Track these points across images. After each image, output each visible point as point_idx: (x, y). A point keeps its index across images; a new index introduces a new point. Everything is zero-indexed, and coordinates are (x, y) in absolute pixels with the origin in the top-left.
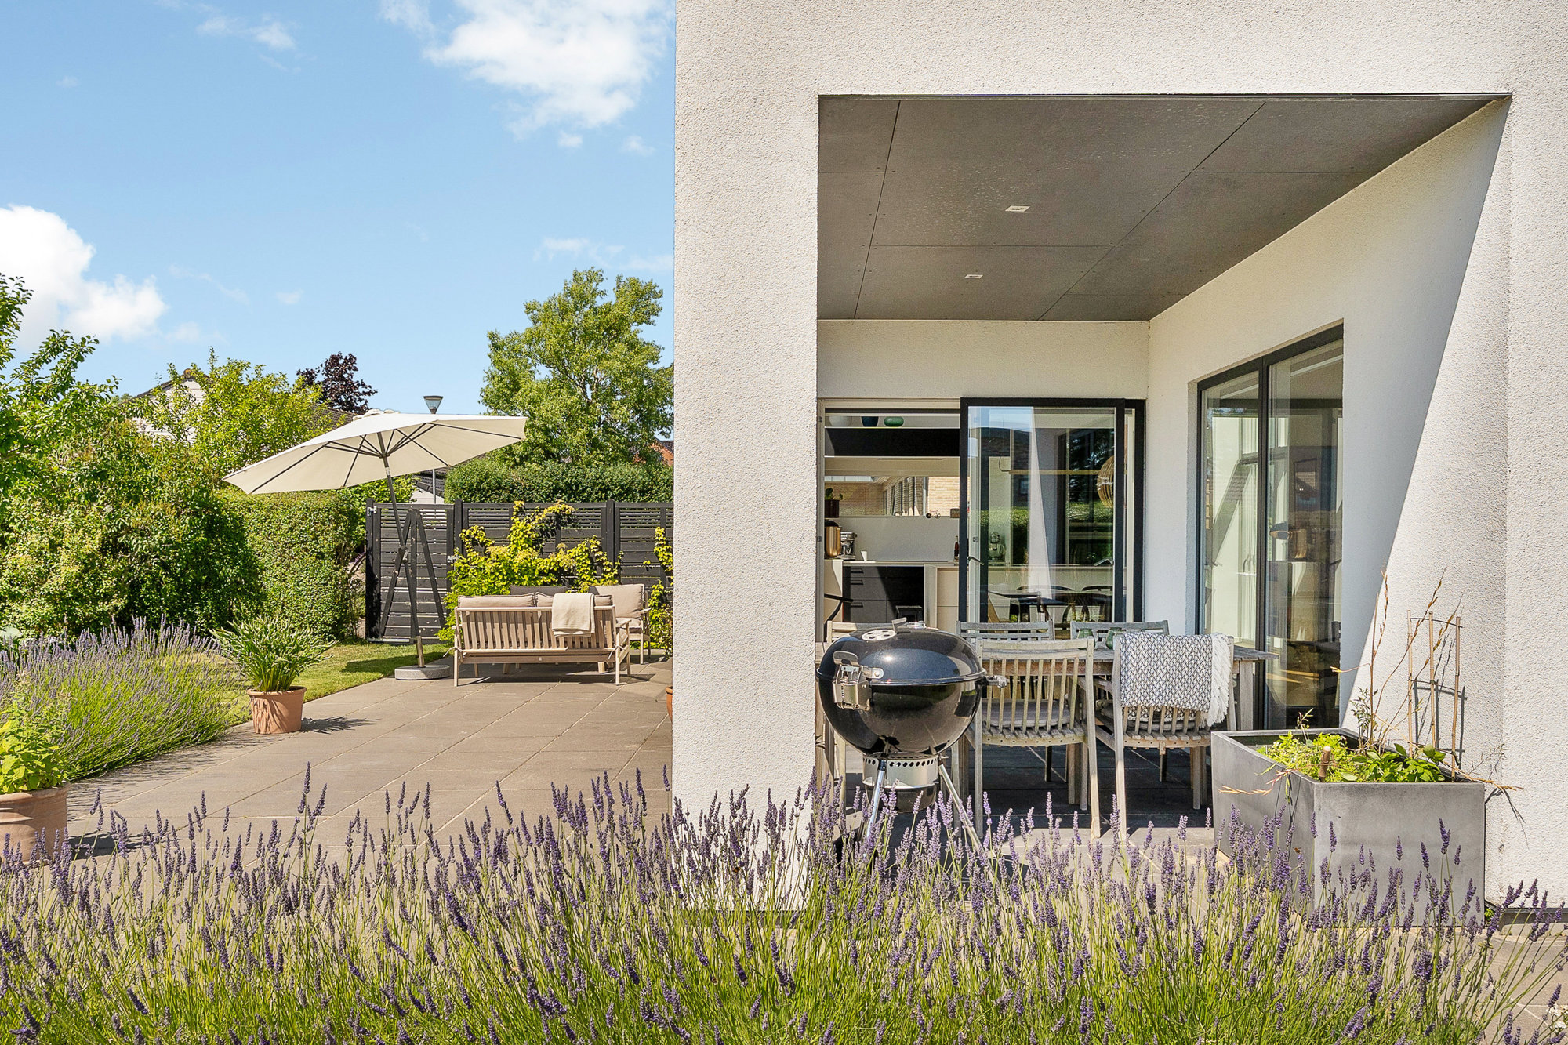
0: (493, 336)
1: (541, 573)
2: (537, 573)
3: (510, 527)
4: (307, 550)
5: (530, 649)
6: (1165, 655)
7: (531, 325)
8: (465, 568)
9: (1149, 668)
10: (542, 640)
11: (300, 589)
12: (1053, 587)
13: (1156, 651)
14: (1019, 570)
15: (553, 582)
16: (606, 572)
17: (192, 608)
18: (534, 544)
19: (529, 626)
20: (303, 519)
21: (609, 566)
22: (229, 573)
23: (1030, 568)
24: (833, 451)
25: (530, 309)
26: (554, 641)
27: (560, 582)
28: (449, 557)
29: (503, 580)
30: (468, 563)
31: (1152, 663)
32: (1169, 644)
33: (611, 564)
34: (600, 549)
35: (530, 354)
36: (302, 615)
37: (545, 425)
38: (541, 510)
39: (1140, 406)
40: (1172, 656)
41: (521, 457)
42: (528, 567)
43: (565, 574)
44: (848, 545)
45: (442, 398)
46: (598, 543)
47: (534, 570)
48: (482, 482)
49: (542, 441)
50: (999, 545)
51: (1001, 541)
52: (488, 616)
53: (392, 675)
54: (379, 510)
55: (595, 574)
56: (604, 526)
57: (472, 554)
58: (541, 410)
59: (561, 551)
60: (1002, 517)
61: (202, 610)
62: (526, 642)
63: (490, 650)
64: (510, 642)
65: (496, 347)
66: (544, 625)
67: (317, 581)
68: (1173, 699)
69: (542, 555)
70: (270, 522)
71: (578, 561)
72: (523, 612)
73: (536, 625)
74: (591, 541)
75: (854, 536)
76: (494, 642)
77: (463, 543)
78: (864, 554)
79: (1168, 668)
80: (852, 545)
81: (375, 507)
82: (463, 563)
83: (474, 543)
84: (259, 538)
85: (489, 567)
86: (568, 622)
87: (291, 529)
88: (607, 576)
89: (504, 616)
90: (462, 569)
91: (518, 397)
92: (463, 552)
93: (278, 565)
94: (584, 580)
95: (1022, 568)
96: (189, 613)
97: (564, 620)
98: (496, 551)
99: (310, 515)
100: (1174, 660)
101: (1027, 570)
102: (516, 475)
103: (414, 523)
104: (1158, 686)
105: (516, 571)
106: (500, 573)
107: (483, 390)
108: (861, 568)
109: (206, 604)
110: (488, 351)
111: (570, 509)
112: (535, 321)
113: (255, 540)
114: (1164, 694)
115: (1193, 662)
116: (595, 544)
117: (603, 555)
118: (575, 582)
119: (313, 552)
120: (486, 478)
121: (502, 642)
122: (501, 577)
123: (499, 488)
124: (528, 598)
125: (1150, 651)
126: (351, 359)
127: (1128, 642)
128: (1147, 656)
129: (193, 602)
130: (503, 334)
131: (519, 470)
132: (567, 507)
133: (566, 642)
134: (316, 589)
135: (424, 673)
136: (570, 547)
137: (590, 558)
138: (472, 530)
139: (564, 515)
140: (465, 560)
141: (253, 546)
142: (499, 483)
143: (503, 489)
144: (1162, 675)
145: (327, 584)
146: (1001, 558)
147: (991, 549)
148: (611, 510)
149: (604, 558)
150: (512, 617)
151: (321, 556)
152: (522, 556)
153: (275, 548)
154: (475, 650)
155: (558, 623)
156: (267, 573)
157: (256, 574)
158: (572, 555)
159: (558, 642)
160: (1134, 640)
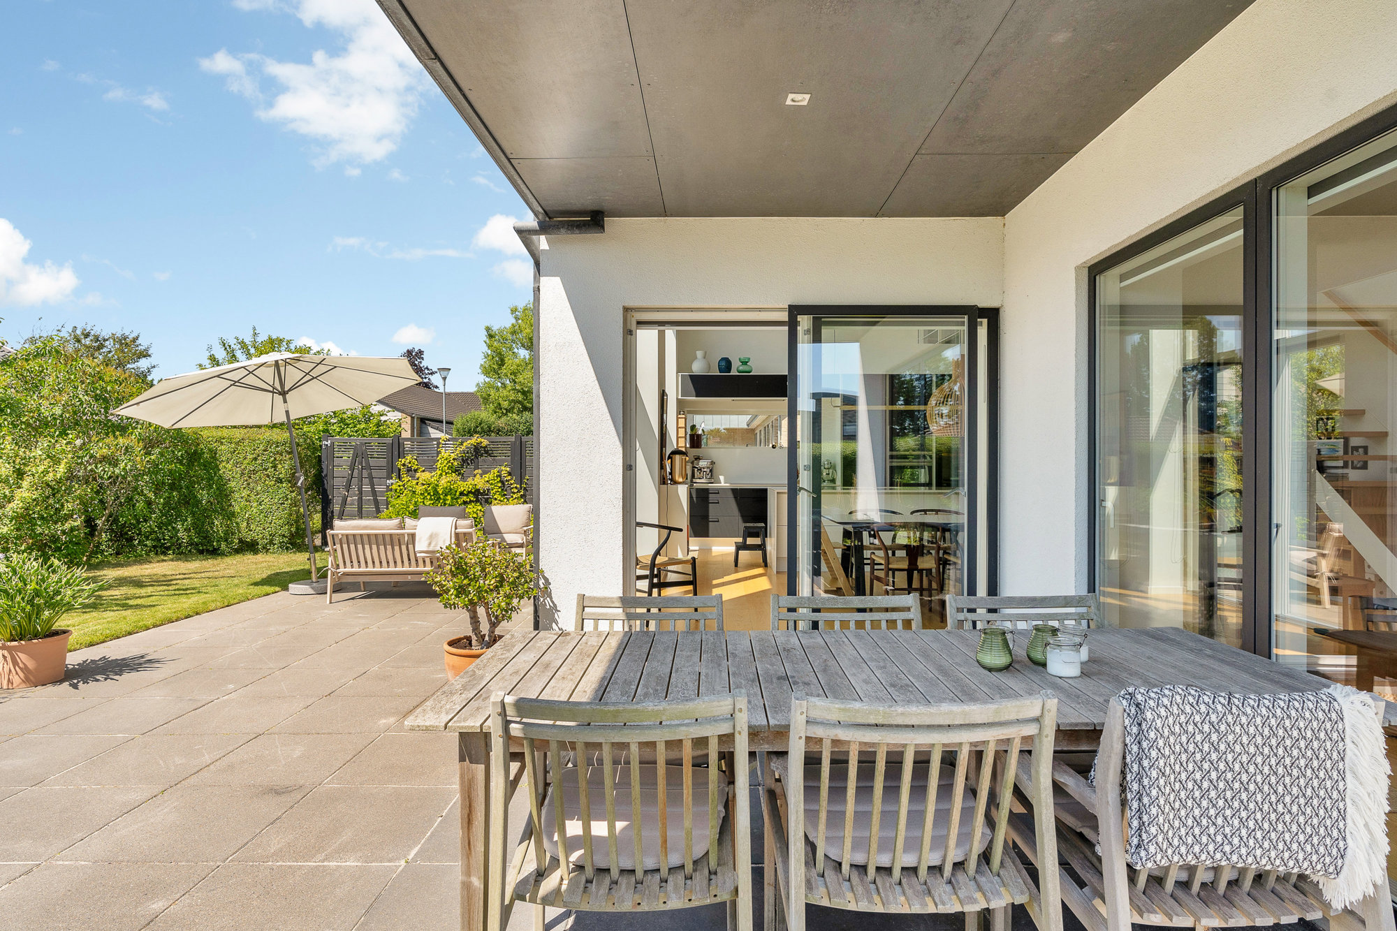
0: (488, 329)
1: (462, 494)
2: (458, 494)
3: (438, 457)
4: (268, 476)
5: (399, 569)
6: (1238, 748)
7: (514, 321)
8: (401, 490)
9: (1198, 776)
10: (409, 560)
11: (262, 507)
12: (881, 511)
13: (1214, 737)
14: (848, 493)
15: (471, 501)
16: (514, 493)
17: (175, 523)
18: (457, 471)
19: (397, 548)
20: (265, 451)
21: (516, 488)
22: (204, 496)
23: (859, 491)
24: (694, 393)
25: (514, 311)
26: (420, 562)
27: (477, 501)
28: (388, 481)
29: (431, 499)
30: (404, 485)
31: (1206, 766)
32: (1244, 720)
33: (518, 486)
34: (510, 474)
35: (513, 341)
36: (264, 529)
37: (522, 389)
38: (462, 444)
39: (993, 315)
40: (1252, 750)
41: (506, 409)
42: (451, 489)
43: (482, 494)
44: (709, 470)
45: (450, 369)
46: (508, 469)
47: (456, 491)
48: (477, 427)
49: (520, 399)
50: (831, 471)
51: (832, 467)
52: (358, 539)
53: (286, 589)
54: (333, 444)
55: (505, 495)
56: (513, 456)
57: (406, 478)
58: (520, 378)
59: (478, 476)
60: (833, 448)
61: (183, 525)
62: (395, 562)
63: (363, 569)
64: (381, 562)
65: (491, 336)
66: (411, 547)
67: (276, 501)
68: (1259, 852)
69: (464, 479)
70: (238, 453)
71: (491, 484)
72: (391, 535)
73: (404, 547)
74: (503, 468)
75: (713, 463)
76: (366, 562)
77: (400, 470)
78: (722, 478)
79: (1244, 777)
80: (711, 471)
81: (329, 441)
82: (399, 486)
83: (409, 470)
84: (229, 466)
85: (419, 489)
86: (430, 544)
87: (255, 459)
88: (514, 496)
89: (373, 539)
90: (398, 491)
91: (504, 370)
92: (399, 477)
93: (244, 488)
94: (496, 499)
95: (852, 491)
96: (173, 528)
97: (427, 542)
98: (424, 476)
99: (270, 447)
100: (1259, 760)
101: (856, 493)
102: (502, 422)
103: (360, 454)
104: (1220, 821)
105: (440, 492)
106: (429, 494)
107: (481, 365)
108: (718, 490)
109: (187, 520)
110: (485, 338)
111: (485, 442)
112: (517, 318)
113: (227, 469)
114: (1236, 841)
115: (1302, 762)
116: (505, 470)
117: (512, 479)
118: (490, 500)
119: (273, 477)
120: (480, 424)
121: (373, 562)
122: (429, 497)
123: (490, 431)
124: (396, 522)
125: (1199, 738)
126: (421, 352)
127: (1149, 715)
128: (1191, 748)
129: (176, 518)
130: (495, 328)
131: (504, 419)
132: (483, 440)
133: (432, 562)
134: (274, 507)
135: (312, 588)
136: (485, 473)
137: (502, 482)
138: (407, 459)
139: (481, 447)
140: (401, 483)
141: (224, 472)
142: (489, 427)
143: (492, 432)
144: (1229, 794)
145: (284, 504)
146: (833, 481)
147: (824, 474)
148: (518, 442)
149: (512, 482)
150: (380, 539)
151: (280, 481)
152: (444, 482)
153: (243, 474)
154: (348, 569)
155: (421, 545)
156: (237, 495)
157: (227, 496)
158: (486, 479)
159: (424, 562)
160: (1163, 712)
